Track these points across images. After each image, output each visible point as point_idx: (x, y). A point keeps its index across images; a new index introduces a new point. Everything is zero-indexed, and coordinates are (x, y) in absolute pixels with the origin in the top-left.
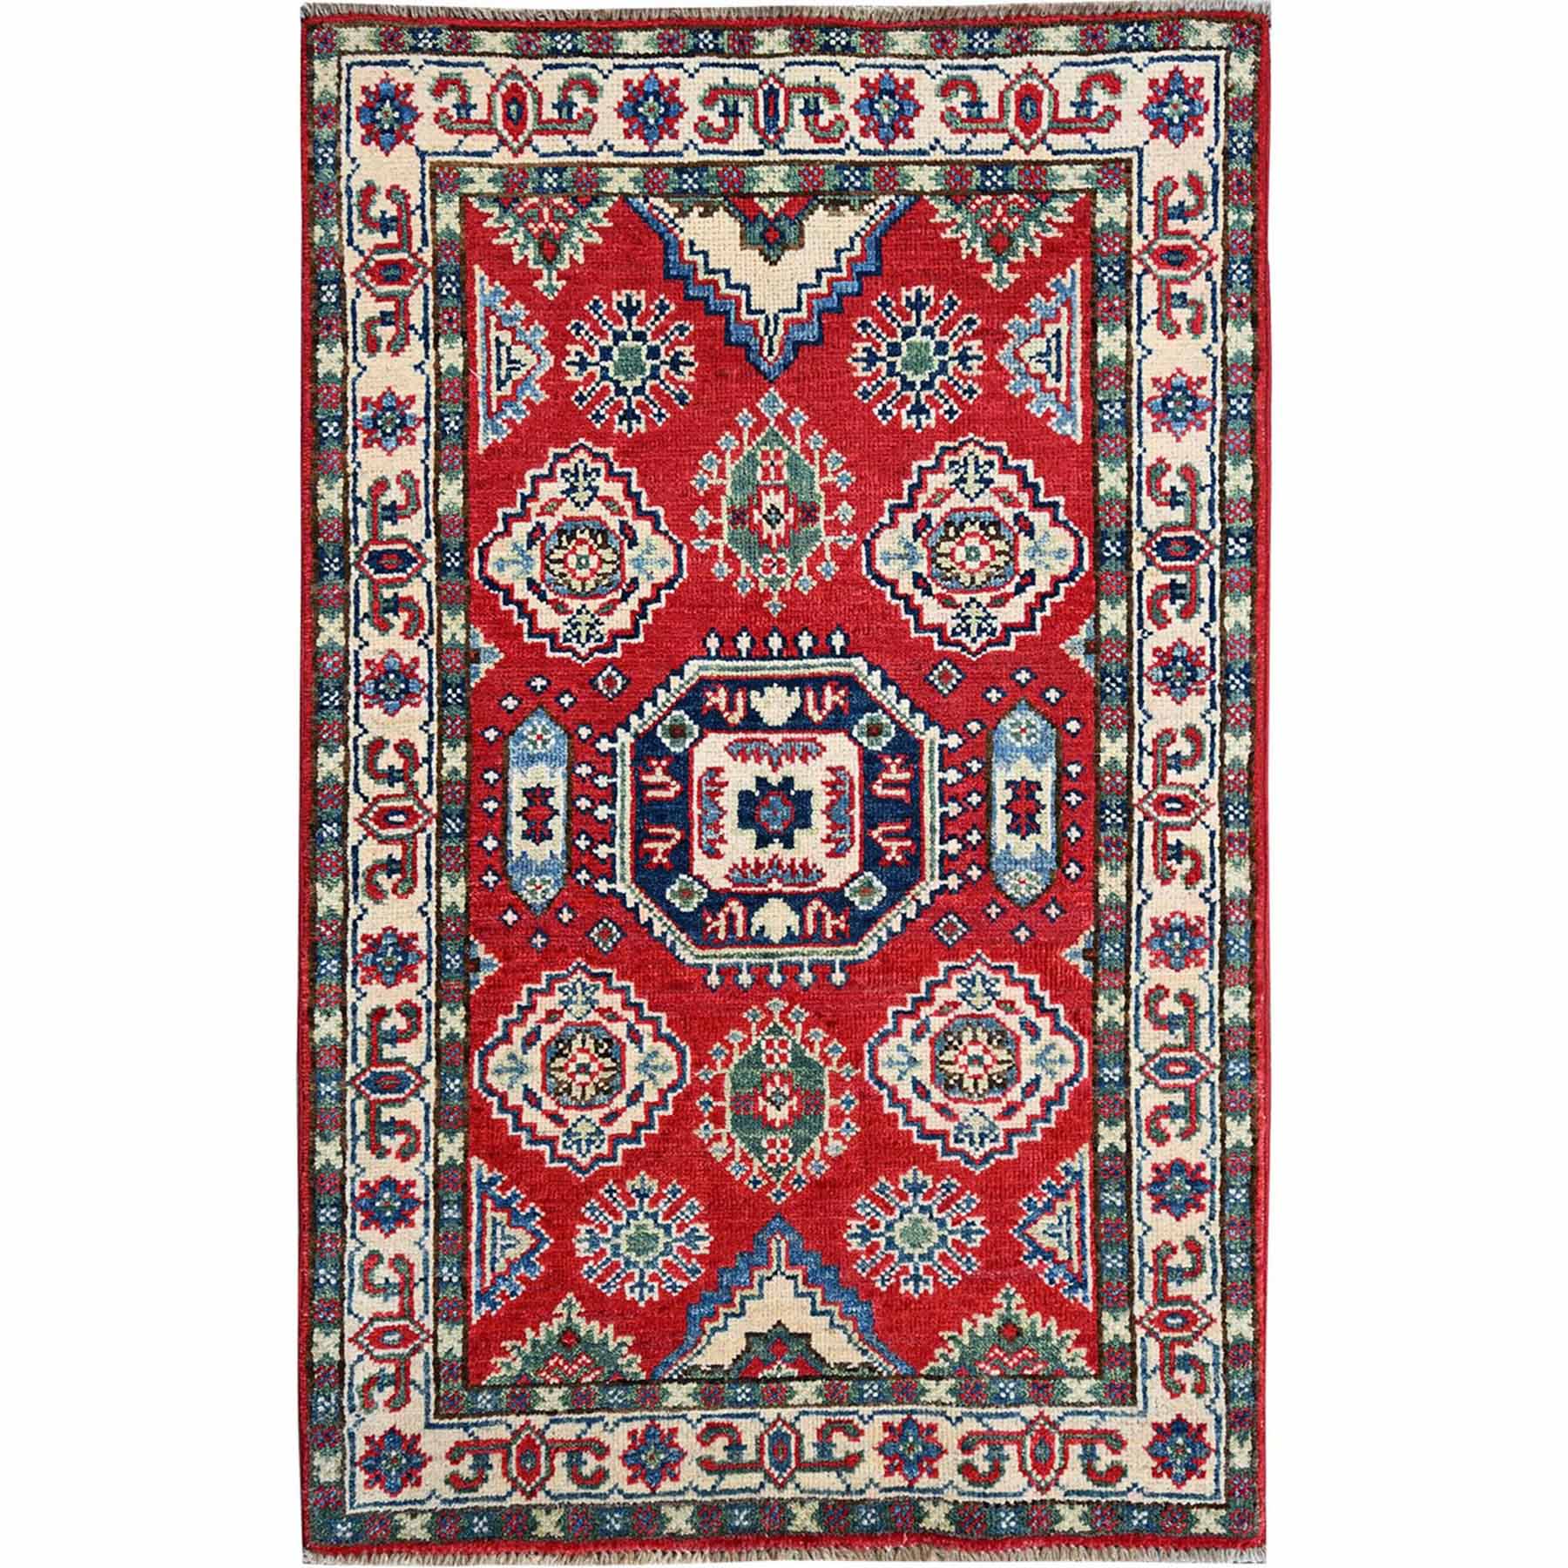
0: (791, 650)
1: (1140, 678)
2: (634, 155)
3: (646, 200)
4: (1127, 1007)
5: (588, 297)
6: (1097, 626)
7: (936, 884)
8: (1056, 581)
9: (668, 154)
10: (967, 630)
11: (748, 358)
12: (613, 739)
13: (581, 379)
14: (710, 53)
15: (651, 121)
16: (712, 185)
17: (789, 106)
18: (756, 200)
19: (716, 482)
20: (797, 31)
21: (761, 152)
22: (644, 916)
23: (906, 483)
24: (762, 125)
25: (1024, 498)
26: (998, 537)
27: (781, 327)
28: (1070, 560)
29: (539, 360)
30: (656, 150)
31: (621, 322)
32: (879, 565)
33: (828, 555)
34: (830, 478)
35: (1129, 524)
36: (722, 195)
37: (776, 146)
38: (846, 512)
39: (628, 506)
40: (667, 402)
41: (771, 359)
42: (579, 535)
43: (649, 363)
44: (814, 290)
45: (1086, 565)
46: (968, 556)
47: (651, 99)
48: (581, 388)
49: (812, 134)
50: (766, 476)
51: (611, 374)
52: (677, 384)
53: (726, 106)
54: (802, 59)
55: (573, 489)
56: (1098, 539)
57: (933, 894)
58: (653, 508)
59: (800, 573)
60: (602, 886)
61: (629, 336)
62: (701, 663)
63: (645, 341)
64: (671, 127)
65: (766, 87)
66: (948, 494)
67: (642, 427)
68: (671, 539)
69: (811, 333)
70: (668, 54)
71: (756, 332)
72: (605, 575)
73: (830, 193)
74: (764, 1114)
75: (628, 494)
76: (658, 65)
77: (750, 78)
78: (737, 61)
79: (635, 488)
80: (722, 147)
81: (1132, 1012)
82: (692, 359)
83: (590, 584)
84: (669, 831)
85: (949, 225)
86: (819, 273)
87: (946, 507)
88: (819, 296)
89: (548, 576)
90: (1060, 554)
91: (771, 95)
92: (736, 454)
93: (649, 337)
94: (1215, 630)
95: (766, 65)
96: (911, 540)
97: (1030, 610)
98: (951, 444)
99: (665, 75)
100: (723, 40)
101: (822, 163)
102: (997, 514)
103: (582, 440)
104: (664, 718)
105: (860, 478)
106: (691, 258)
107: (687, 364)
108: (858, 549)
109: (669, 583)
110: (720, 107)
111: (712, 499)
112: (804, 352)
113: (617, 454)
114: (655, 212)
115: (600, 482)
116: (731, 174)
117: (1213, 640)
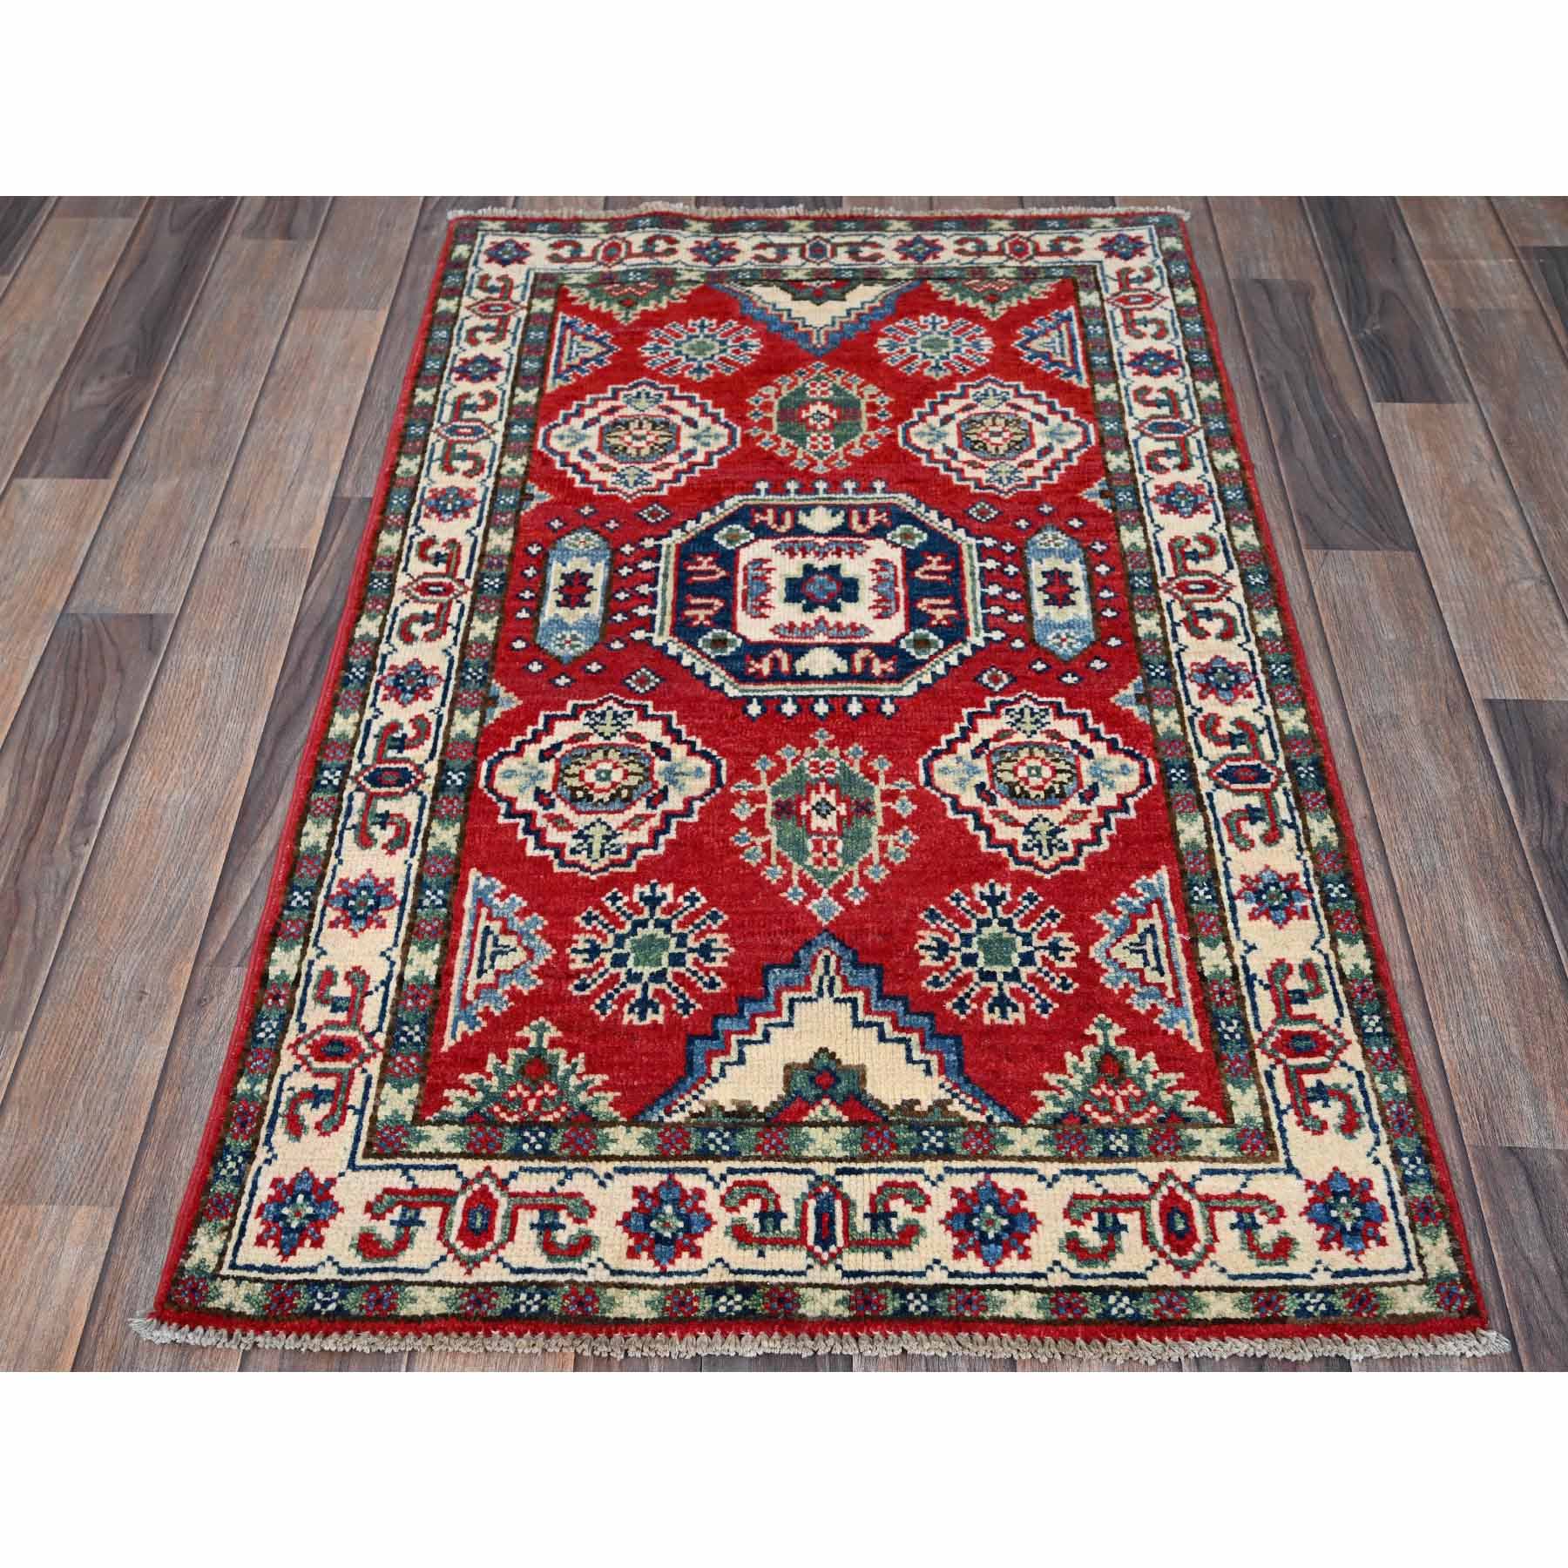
0: (805, 704)
1: (449, 678)
2: (1011, 1170)
3: (990, 1118)
4: (500, 466)
5: (1054, 1017)
6: (483, 719)
7: (665, 542)
8: (519, 751)
9: (964, 1171)
10: (615, 715)
11: (855, 953)
12: (987, 639)
13: (1055, 934)
14: (912, 1288)
15: (989, 1209)
16: (903, 1135)
17: (802, 1223)
18: (845, 1119)
19: (891, 839)
20: (788, 1313)
21: (839, 1172)
22: (947, 523)
23: (673, 835)
24: (838, 1204)
25: (540, 822)
26: (574, 789)
27: (815, 981)
28: (500, 769)
29: (1108, 952)
30: (981, 1176)
31: (1012, 990)
32: (707, 767)
33: (763, 775)
34: (760, 840)
35: (435, 798)
36: (891, 1123)
37: (819, 1178)
38: (742, 811)
39: (988, 819)
40: (949, 911)
41: (827, 952)
42: (1042, 794)
43: (974, 949)
44: (773, 1020)
45: (484, 766)
46: (608, 773)
47: (991, 1235)
48: (1054, 926)
49: (771, 1190)
50: (832, 846)
51: (1019, 940)
52: (938, 929)
53: (888, 1226)
54: (782, 1279)
55: (1053, 833)
56: (469, 788)
57: (669, 534)
58: (959, 817)
59: (793, 762)
60: (989, 542)
61: (1000, 978)
62: (901, 693)
63: (981, 971)
64: (961, 1202)
65: (833, 1249)
66: (625, 825)
67: (977, 888)
68: (938, 790)
69: (776, 976)
70: (971, 1288)
71: (844, 980)
72: (1009, 760)
73: (749, 1125)
74: (831, 408)
75: (990, 830)
76: (984, 1276)
77: (852, 1261)
78: (873, 1279)
79: (982, 834)
80: (892, 1177)
81: (496, 463)
82: (922, 952)
83: (1024, 753)
84: (927, 577)
85: (598, 1089)
86: (766, 1037)
87: (629, 814)
88: (768, 1015)
89: (1072, 760)
90: (510, 774)
91: (825, 1238)
92: (869, 861)
93: (976, 977)
95: (832, 1275)
96: (671, 788)
97: (549, 729)
98: (618, 869)
99: (973, 1263)
100: (893, 1305)
101: (758, 1158)
102: (573, 808)
103: (1048, 877)
104: (936, 655)
105: (725, 840)
106: (928, 1057)
107: (929, 948)
108: (730, 778)
109: (937, 755)
110: (895, 1224)
111: (893, 822)
112: (785, 956)
113: (1005, 863)
114: (978, 1106)
115: (1022, 839)
116: (880, 1147)
117: (373, 705)
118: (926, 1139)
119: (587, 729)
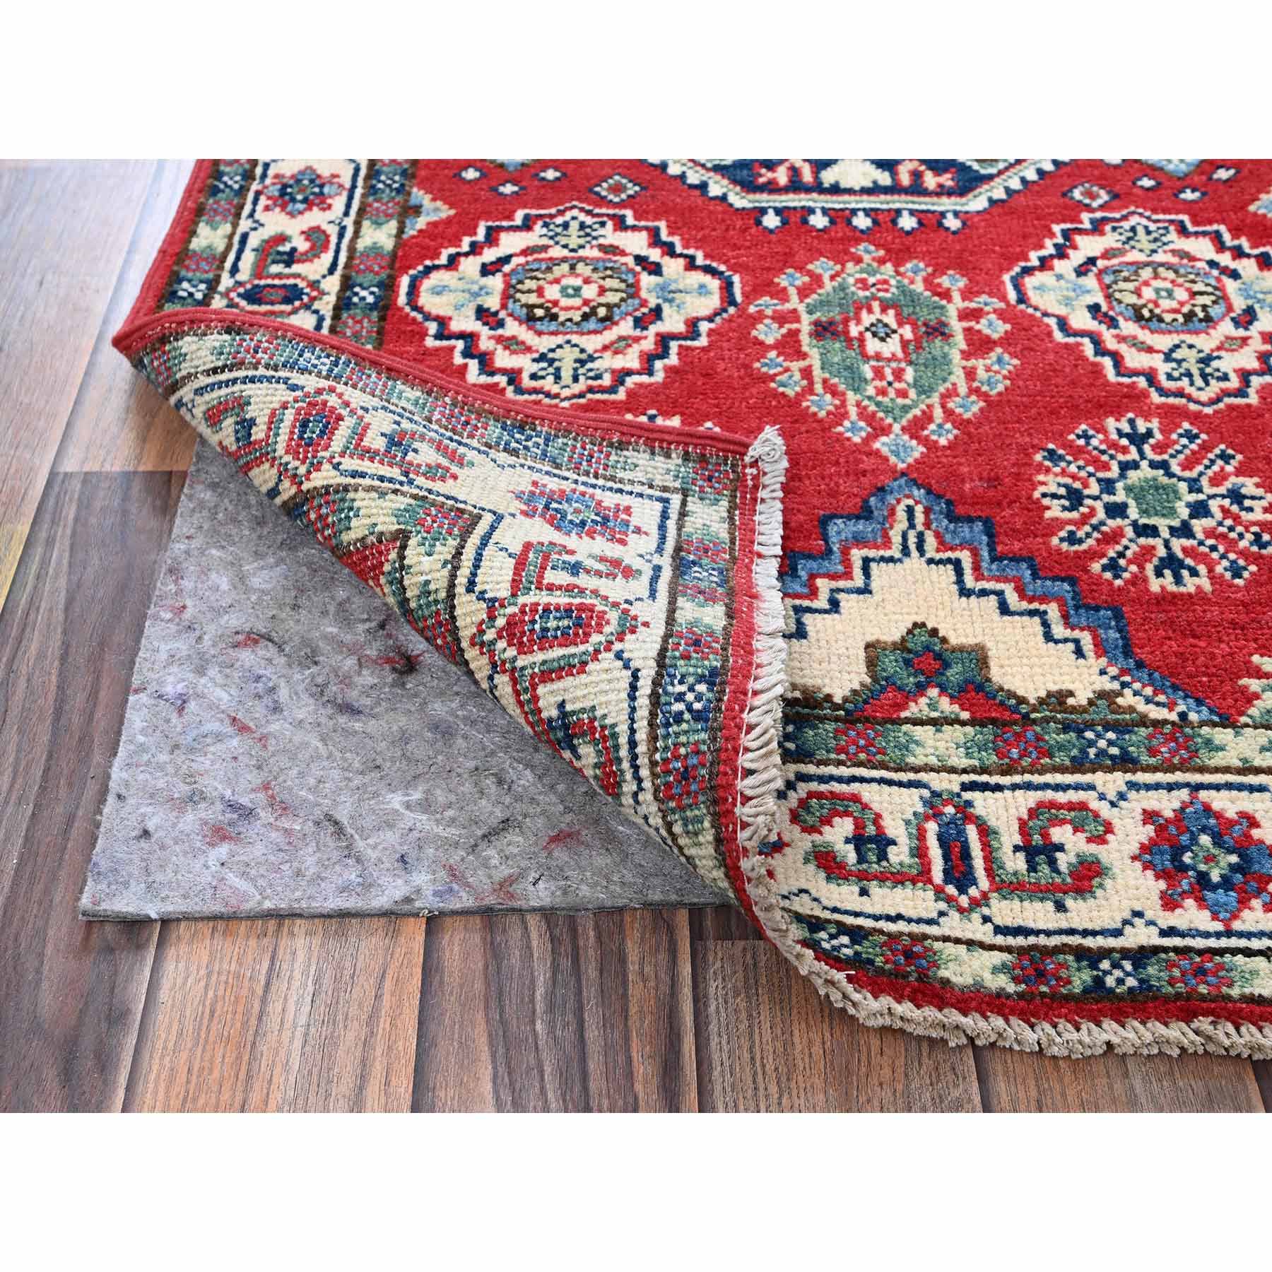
0: (839, 217)
1: (354, 187)
2: (1229, 786)
3: (1183, 716)
5: (1255, 581)
6: (401, 230)
8: (453, 263)
9: (1157, 786)
10: (582, 226)
11: (948, 503)
13: (1233, 479)
14: (1105, 953)
15: (1205, 840)
16: (1054, 737)
17: (920, 852)
18: (965, 715)
19: (980, 364)
20: (923, 975)
21: (966, 787)
23: (673, 360)
24: (972, 832)
25: (485, 344)
26: (531, 307)
27: (896, 539)
28: (426, 284)
30: (1184, 794)
31: (1184, 550)
32: (713, 284)
33: (792, 292)
34: (796, 366)
35: (336, 317)
36: (1034, 722)
37: (935, 794)
38: (768, 333)
39: (1111, 344)
40: (1077, 452)
41: (910, 502)
42: (1181, 319)
43: (1120, 496)
44: (841, 584)
45: (405, 282)
46: (577, 290)
47: (1215, 877)
48: (1229, 468)
49: (866, 807)
50: (898, 374)
51: (1183, 486)
52: (1063, 473)
53: (1052, 863)
54: (901, 926)
55: (1206, 361)
56: (385, 306)
58: (1071, 340)
59: (832, 278)
61: (1165, 533)
62: (967, 208)
63: (1135, 524)
64: (1161, 829)
65: (973, 891)
66: (605, 348)
67: (1111, 423)
68: (1036, 309)
69: (839, 530)
70: (1200, 952)
71: (938, 535)
72: (1126, 280)
73: (823, 719)
75: (1117, 358)
76: (1218, 935)
77: (1007, 911)
78: (1042, 940)
79: (1107, 362)
80: (1049, 795)
82: (1046, 502)
83: (1146, 273)
86: (835, 606)
87: (609, 336)
88: (834, 577)
89: (1213, 282)
90: (438, 291)
91: (960, 873)
92: (952, 393)
93: (1129, 532)
94: (244, 225)
95: (984, 933)
96: (666, 307)
97: (492, 238)
98: (599, 396)
99: (1192, 916)
100: (1080, 979)
101: (840, 763)
102: (530, 328)
103: (1208, 410)
105: (747, 366)
106: (1077, 634)
107: (1054, 496)
108: (745, 295)
109: (1028, 271)
110: (1063, 860)
111: (979, 345)
112: (852, 504)
113: (1145, 394)
114: (1161, 698)
115: (1163, 368)
116: (1023, 755)
117: (251, 215)
118: (1091, 743)
119: (545, 241)
